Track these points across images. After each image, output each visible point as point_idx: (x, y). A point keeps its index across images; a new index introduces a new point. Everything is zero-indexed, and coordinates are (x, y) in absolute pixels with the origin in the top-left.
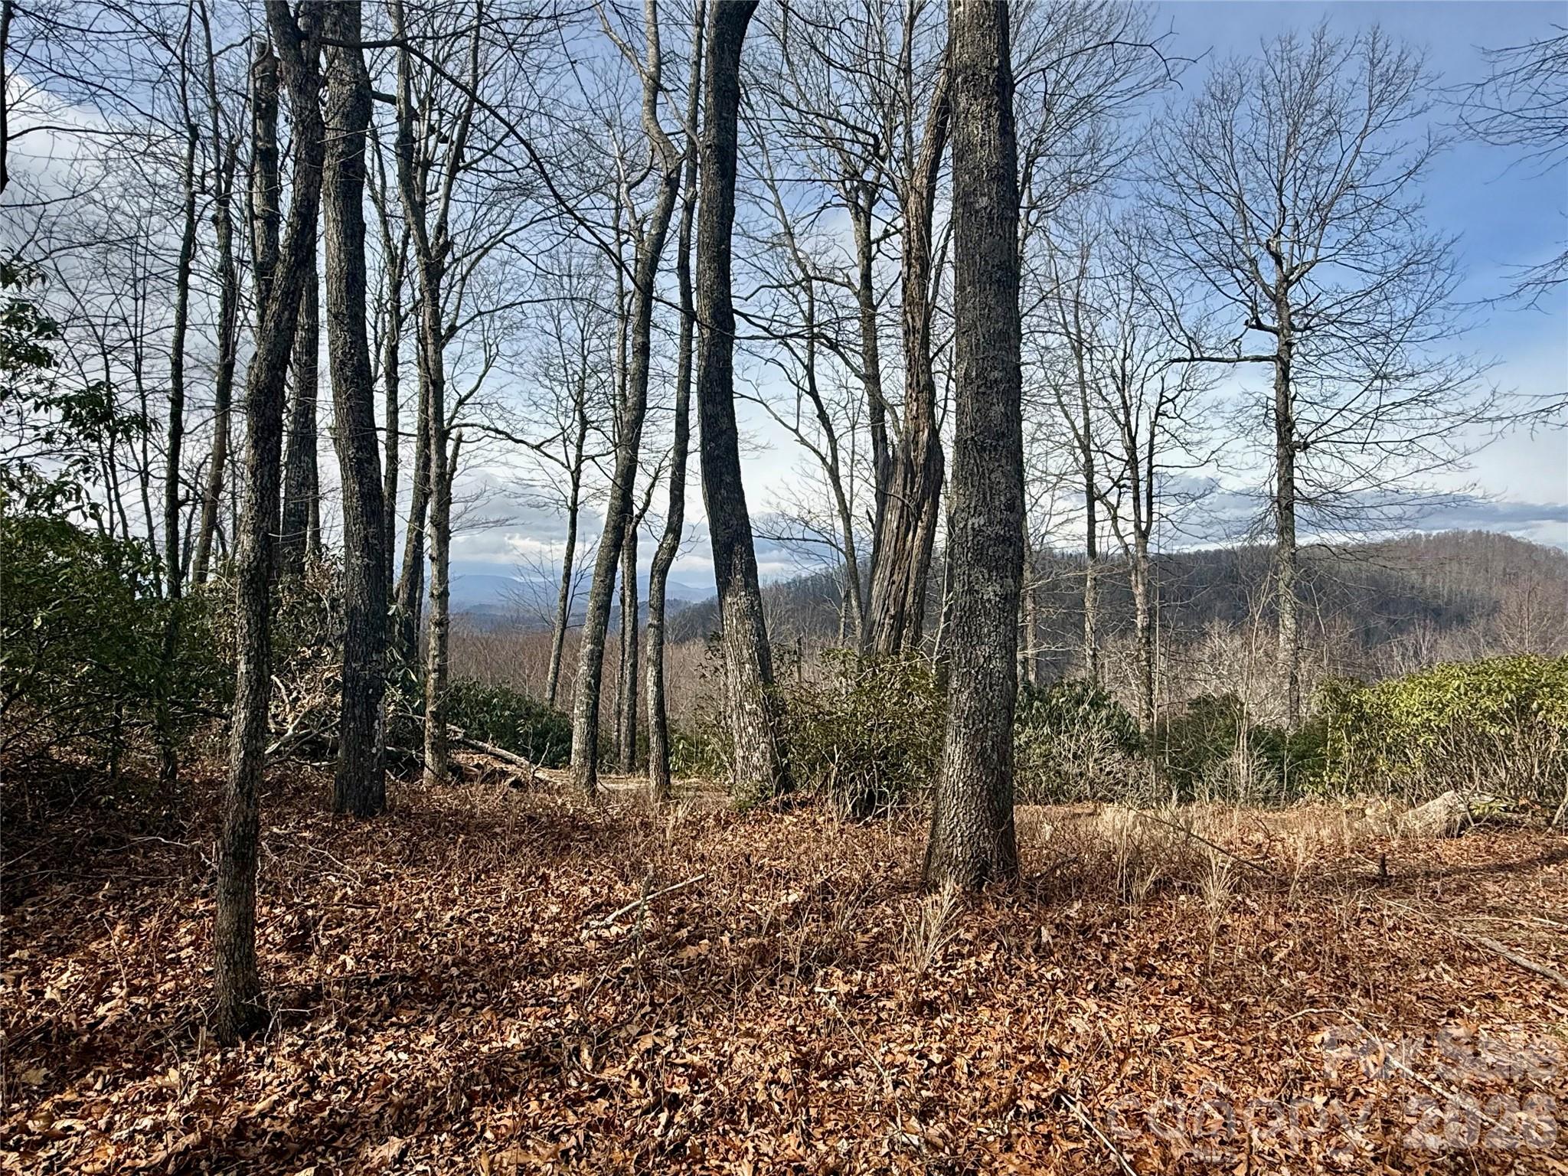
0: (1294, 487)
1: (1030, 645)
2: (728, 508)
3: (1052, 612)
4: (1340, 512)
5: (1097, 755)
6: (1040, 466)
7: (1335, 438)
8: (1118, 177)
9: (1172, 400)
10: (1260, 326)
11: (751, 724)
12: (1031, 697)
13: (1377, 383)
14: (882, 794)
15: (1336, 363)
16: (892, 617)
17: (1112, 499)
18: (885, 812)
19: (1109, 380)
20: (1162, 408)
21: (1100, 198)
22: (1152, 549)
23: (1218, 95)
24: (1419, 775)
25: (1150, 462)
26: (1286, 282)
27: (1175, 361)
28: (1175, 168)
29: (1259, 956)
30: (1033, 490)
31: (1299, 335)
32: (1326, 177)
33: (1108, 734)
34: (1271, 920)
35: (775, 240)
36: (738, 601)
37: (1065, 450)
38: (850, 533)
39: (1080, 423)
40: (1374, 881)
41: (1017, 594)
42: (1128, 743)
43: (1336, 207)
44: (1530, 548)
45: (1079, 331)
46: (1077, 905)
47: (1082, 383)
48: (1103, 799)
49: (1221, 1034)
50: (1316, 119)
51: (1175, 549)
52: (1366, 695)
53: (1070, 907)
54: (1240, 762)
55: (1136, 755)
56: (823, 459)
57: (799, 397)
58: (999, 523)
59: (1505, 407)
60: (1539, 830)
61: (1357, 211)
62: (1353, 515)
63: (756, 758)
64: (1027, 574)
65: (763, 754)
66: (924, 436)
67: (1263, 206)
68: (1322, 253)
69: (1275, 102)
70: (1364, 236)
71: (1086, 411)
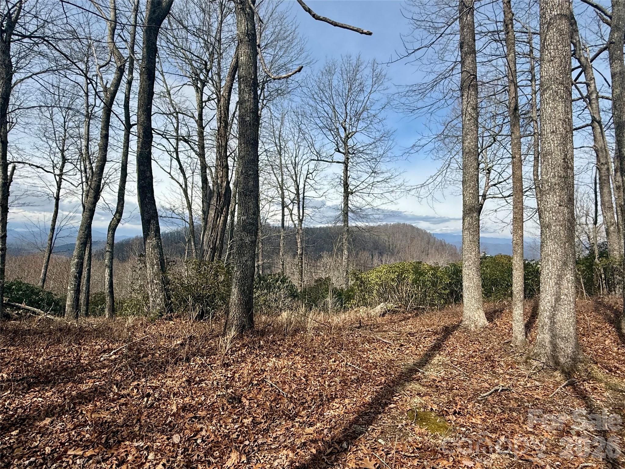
0: (348, 207)
1: (260, 260)
2: (149, 207)
3: (268, 248)
4: (361, 215)
5: (283, 299)
6: (265, 193)
7: (361, 191)
9: (311, 173)
10: (339, 151)
11: (156, 288)
12: (260, 280)
13: (373, 174)
15: (361, 166)
16: (211, 248)
17: (291, 207)
18: (208, 317)
19: (291, 165)
20: (308, 176)
22: (303, 225)
23: (328, 70)
25: (304, 195)
26: (347, 137)
27: (312, 160)
28: (314, 92)
29: (320, 345)
30: (262, 203)
31: (351, 155)
32: (360, 104)
33: (286, 292)
34: (326, 336)
35: (162, 94)
36: (152, 242)
37: (274, 188)
38: (192, 216)
39: (280, 179)
40: (357, 327)
41: (256, 241)
42: (293, 295)
43: (362, 115)
44: (418, 229)
45: (280, 145)
46: (271, 336)
47: (281, 165)
49: (308, 362)
51: (312, 226)
53: (269, 336)
54: (329, 300)
55: (296, 299)
56: (181, 186)
57: (171, 160)
60: (403, 313)
61: (368, 117)
62: (365, 217)
63: (158, 301)
64: (260, 234)
65: (161, 299)
66: (225, 184)
67: (340, 110)
68: (358, 130)
69: (345, 76)
70: (370, 126)
71: (282, 175)
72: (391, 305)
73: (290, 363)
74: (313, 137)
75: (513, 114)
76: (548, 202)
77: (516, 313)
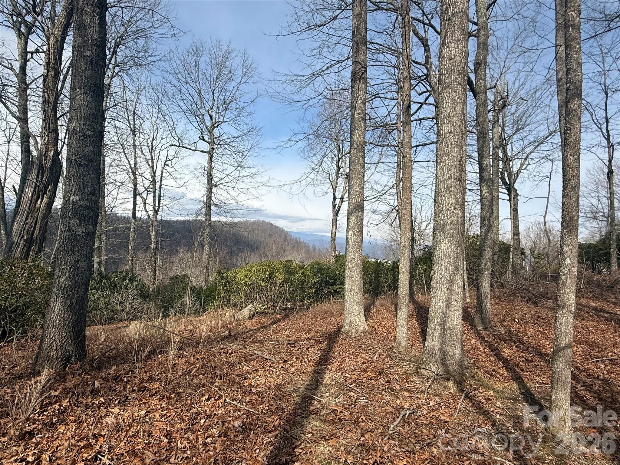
0: (211, 200)
1: (103, 255)
3: (114, 241)
4: (225, 210)
5: (130, 301)
6: (113, 177)
7: (225, 184)
8: (155, 66)
9: (171, 160)
10: (204, 140)
12: (102, 278)
13: (239, 168)
14: (11, 331)
15: (227, 159)
16: (25, 240)
17: (144, 196)
18: (13, 340)
19: (146, 148)
20: (167, 163)
21: (147, 72)
22: (159, 217)
23: (195, 51)
24: (243, 300)
25: (161, 183)
26: (213, 126)
27: (172, 145)
28: (178, 71)
29: (186, 373)
30: (108, 188)
31: (216, 146)
32: (228, 94)
33: (136, 292)
34: (192, 358)
37: (125, 173)
39: (132, 162)
40: (227, 337)
42: (144, 295)
43: (230, 105)
45: (135, 124)
46: (114, 368)
47: (135, 146)
48: (132, 320)
49: (170, 407)
50: (226, 73)
51: (168, 218)
52: (229, 274)
53: (110, 369)
54: (187, 300)
55: (147, 300)
58: (87, 200)
59: (272, 183)
60: (272, 314)
61: (236, 109)
62: (228, 212)
64: (103, 224)
66: (51, 154)
67: (208, 97)
68: (225, 120)
69: (214, 61)
70: (238, 118)
71: (135, 158)
72: (259, 307)
74: (174, 120)
75: (406, 112)
76: (443, 205)
77: (401, 318)
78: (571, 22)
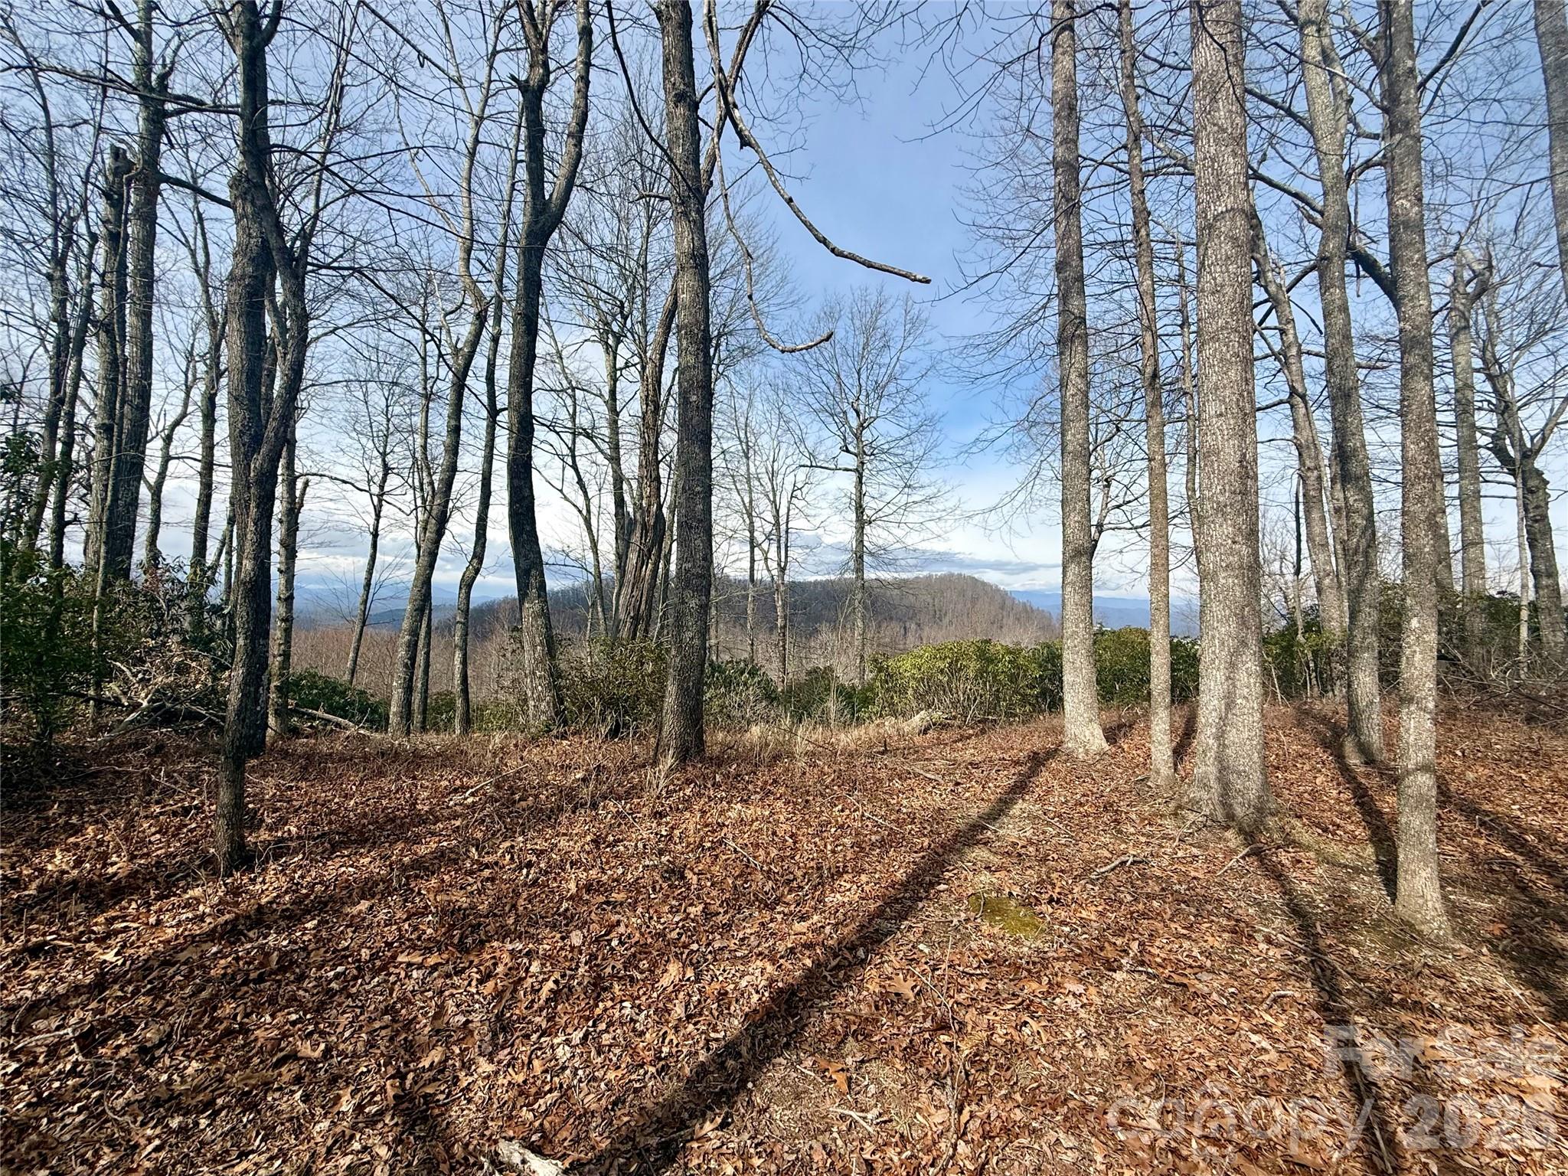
0: (864, 546)
1: (714, 638)
2: (527, 547)
4: (886, 560)
5: (752, 704)
6: (722, 524)
7: (885, 519)
9: (800, 489)
10: (848, 451)
11: (540, 685)
12: (714, 670)
13: (906, 490)
14: (625, 725)
15: (886, 476)
16: (632, 618)
17: (765, 546)
19: (765, 474)
20: (795, 493)
22: (786, 578)
24: (912, 704)
25: (787, 526)
26: (862, 427)
27: (802, 466)
30: (717, 540)
31: (868, 458)
32: (883, 370)
33: (758, 691)
35: (549, 358)
36: (531, 607)
37: (738, 516)
38: (598, 562)
39: (747, 500)
40: (880, 752)
41: (707, 605)
42: (770, 696)
43: (887, 388)
44: (984, 584)
45: (747, 442)
46: (734, 766)
47: (749, 474)
50: (878, 337)
51: (800, 579)
52: (890, 663)
53: (731, 767)
54: (832, 705)
55: (775, 704)
56: (580, 512)
57: (563, 467)
60: (959, 727)
61: (897, 392)
62: (891, 563)
63: (543, 706)
64: (713, 592)
65: (548, 703)
66: (654, 508)
67: (849, 381)
68: (880, 414)
69: (857, 323)
70: (902, 407)
71: (751, 491)
72: (938, 715)
73: (767, 813)
74: (802, 427)
75: (1150, 384)
76: (1212, 536)
77: (1157, 728)
78: (1401, 218)
